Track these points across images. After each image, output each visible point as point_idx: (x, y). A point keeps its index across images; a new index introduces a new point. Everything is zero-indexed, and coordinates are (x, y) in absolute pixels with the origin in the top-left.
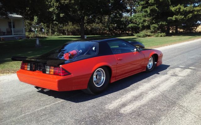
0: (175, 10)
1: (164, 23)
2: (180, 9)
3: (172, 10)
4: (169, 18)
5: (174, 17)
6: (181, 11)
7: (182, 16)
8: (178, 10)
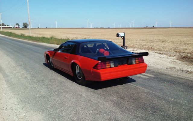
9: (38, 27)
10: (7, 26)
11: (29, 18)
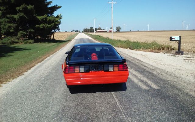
0: (42, 20)
1: (32, 30)
2: (46, 18)
3: (38, 19)
4: (37, 26)
5: (42, 25)
6: (48, 20)
7: (49, 25)
8: (45, 19)
9: (130, 31)
10: (103, 30)
11: (113, 22)
